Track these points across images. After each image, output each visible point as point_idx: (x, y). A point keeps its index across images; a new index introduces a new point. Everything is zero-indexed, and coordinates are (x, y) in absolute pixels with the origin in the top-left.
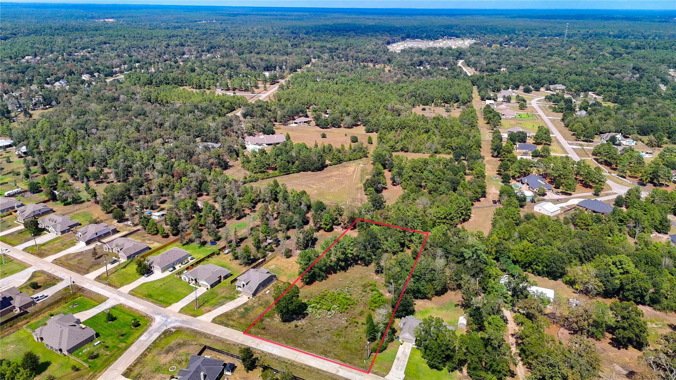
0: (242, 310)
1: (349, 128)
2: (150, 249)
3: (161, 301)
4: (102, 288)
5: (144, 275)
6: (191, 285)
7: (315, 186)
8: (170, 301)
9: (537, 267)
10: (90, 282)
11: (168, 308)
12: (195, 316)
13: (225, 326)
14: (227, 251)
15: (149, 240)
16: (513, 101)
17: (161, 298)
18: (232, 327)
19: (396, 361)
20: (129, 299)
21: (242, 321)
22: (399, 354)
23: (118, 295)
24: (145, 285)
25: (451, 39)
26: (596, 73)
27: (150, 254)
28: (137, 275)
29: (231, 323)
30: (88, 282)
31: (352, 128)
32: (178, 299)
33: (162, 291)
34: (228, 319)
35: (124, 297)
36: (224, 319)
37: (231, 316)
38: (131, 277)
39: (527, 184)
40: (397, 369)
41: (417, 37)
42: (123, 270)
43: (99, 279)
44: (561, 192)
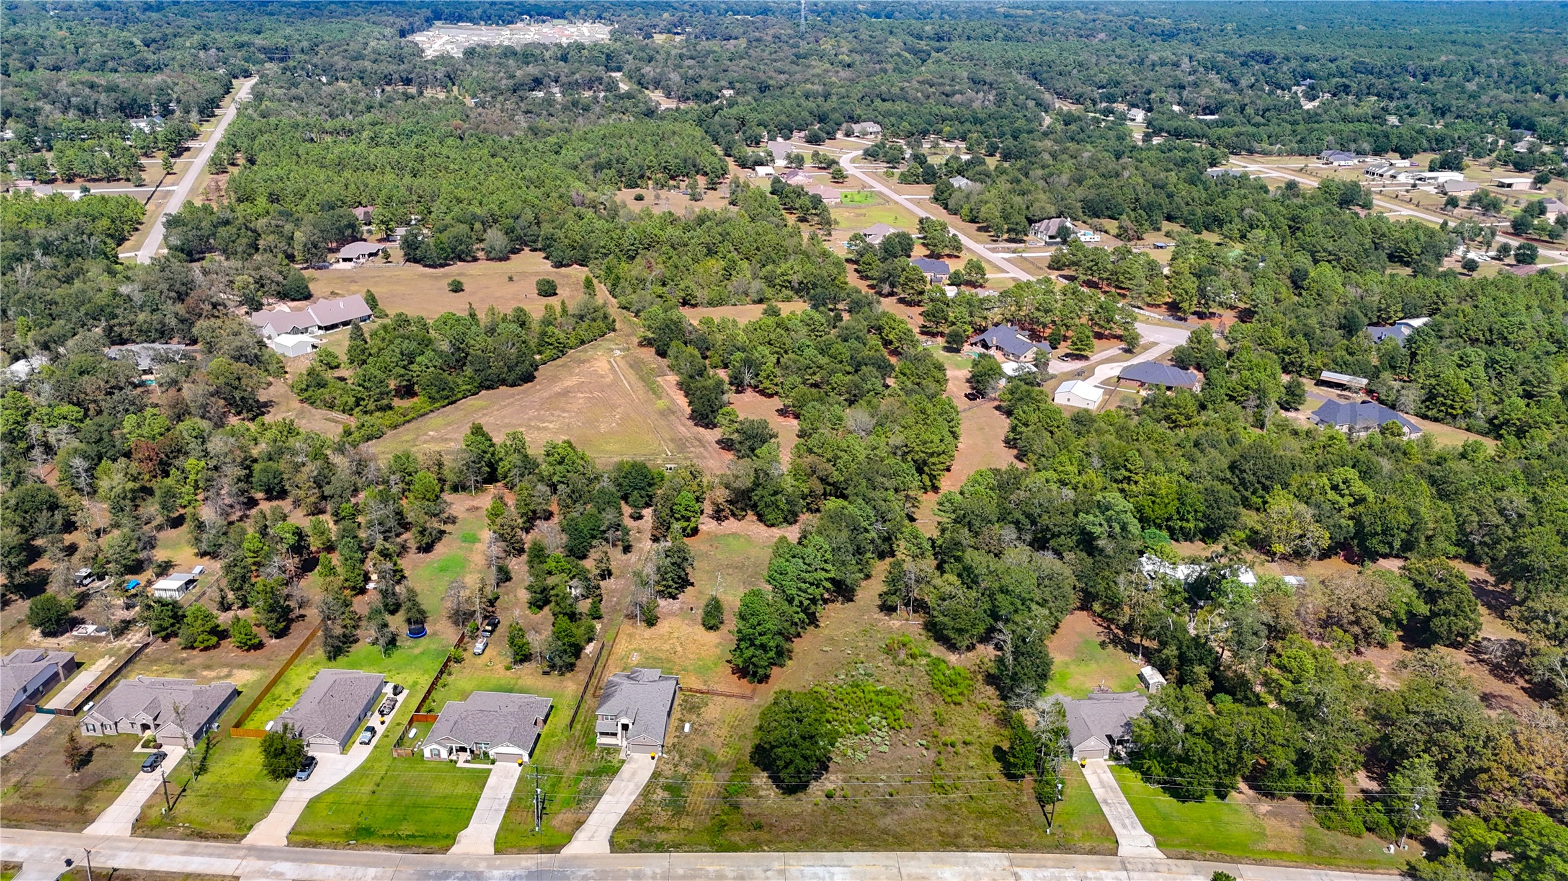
0: (660, 795)
1: (501, 260)
2: (237, 693)
3: (413, 836)
4: (184, 853)
5: (292, 775)
6: (460, 764)
7: (551, 422)
8: (444, 830)
9: (1185, 524)
10: (123, 844)
11: (454, 850)
12: (554, 849)
13: (657, 851)
14: (479, 646)
15: (208, 667)
16: (808, 164)
17: (406, 829)
18: (677, 847)
19: (1105, 809)
20: (311, 861)
21: (687, 822)
22: (1099, 792)
23: (260, 858)
24: (321, 806)
25: (544, 22)
26: (919, 94)
27: (254, 706)
28: (269, 782)
29: (662, 837)
30: (119, 848)
31: (508, 259)
32: (462, 815)
33: (390, 806)
34: (649, 830)
35: (287, 860)
36: (635, 833)
37: (649, 820)
38: (253, 793)
39: (998, 348)
40: (1124, 826)
41: (460, 18)
42: (204, 779)
43: (143, 826)
44: (1067, 355)
